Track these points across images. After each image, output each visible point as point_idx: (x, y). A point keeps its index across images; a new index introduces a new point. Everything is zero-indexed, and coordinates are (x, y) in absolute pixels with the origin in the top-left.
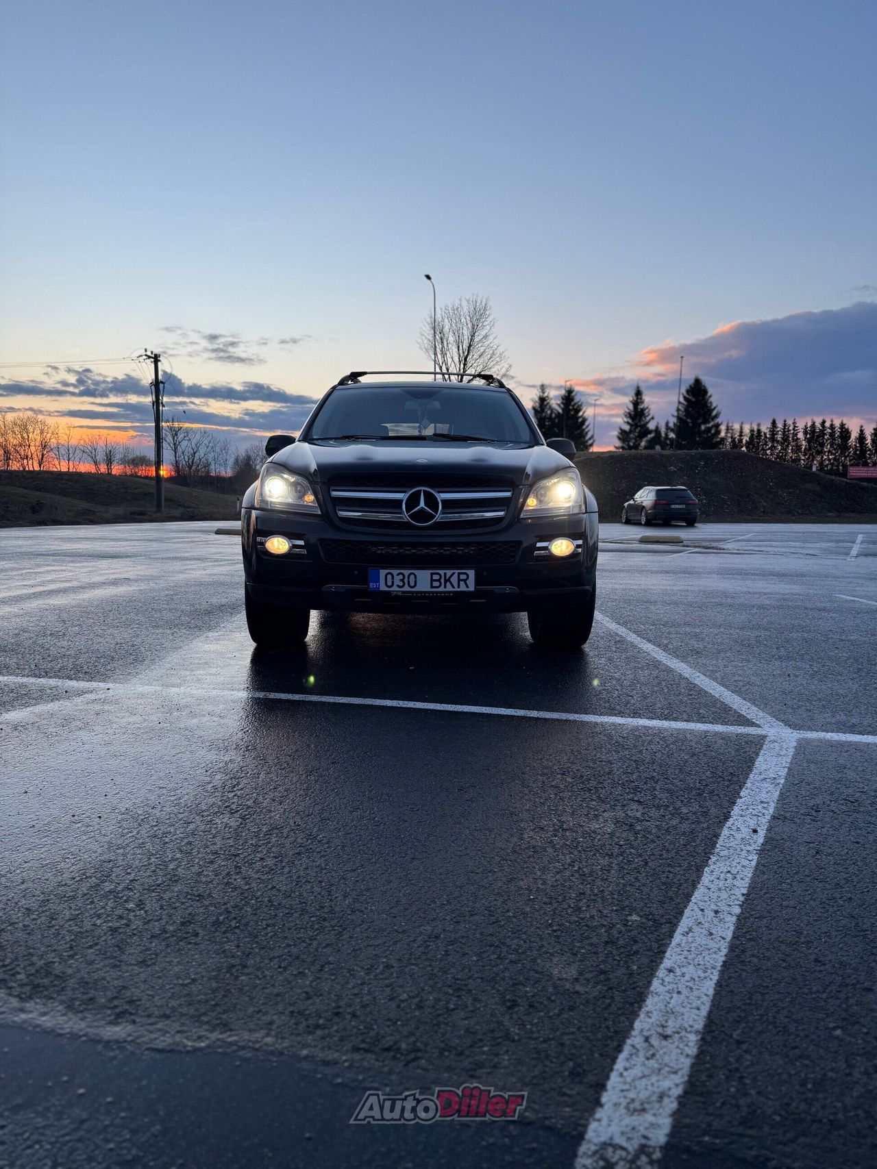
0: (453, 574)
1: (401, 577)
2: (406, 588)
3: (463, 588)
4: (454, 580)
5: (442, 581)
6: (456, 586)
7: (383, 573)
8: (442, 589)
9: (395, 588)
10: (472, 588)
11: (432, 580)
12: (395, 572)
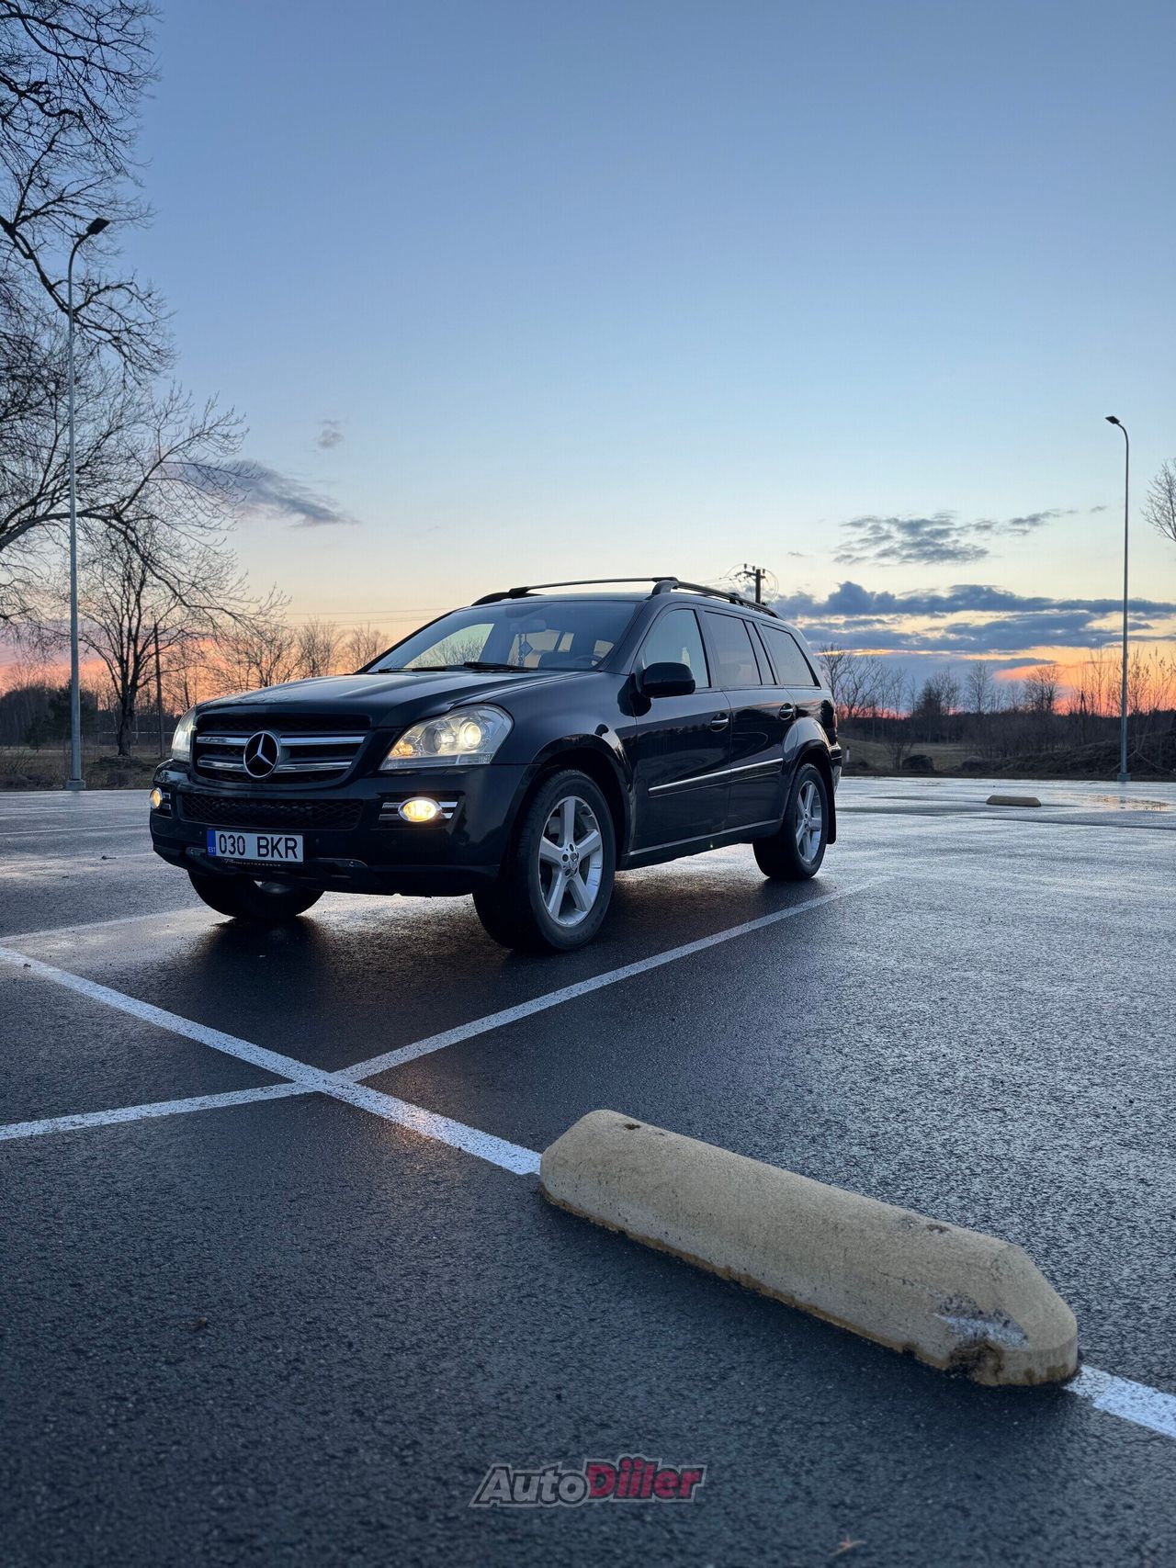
0: (280, 839)
1: (232, 839)
2: (237, 855)
3: (291, 858)
4: (281, 847)
5: (270, 847)
6: (283, 853)
7: (218, 834)
8: (269, 858)
9: (227, 855)
10: (300, 859)
11: (259, 847)
12: (227, 834)
